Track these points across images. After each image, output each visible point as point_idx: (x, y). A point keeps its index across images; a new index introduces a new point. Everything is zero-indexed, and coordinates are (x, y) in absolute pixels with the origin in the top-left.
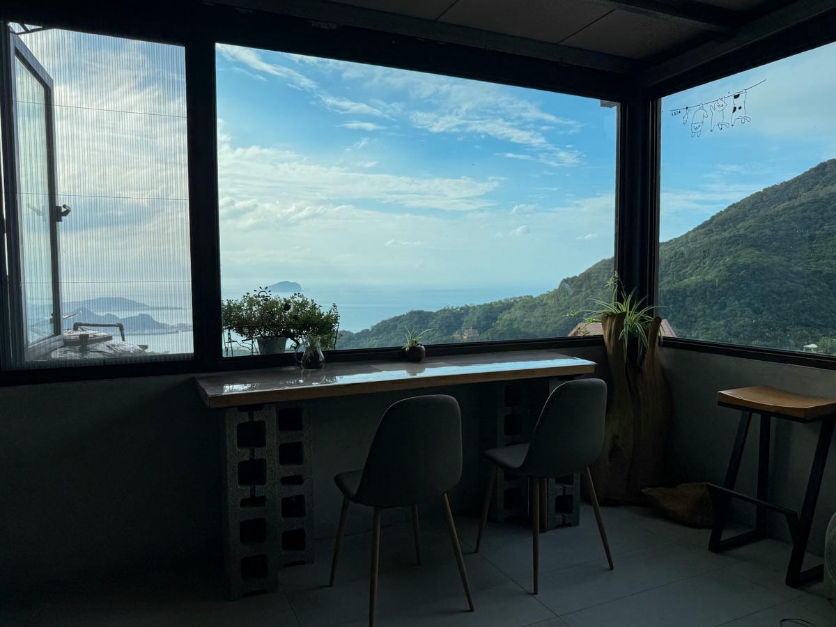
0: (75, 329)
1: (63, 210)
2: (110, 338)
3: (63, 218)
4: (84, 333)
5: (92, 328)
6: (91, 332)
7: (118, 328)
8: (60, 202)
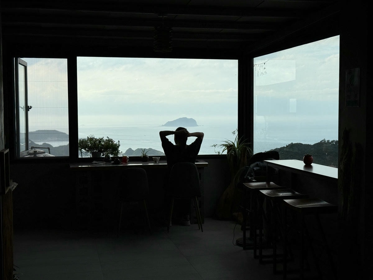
0: (32, 149)
1: (30, 107)
2: (44, 153)
3: (30, 110)
4: (35, 150)
5: (38, 149)
6: (38, 150)
7: (48, 149)
8: (29, 105)
